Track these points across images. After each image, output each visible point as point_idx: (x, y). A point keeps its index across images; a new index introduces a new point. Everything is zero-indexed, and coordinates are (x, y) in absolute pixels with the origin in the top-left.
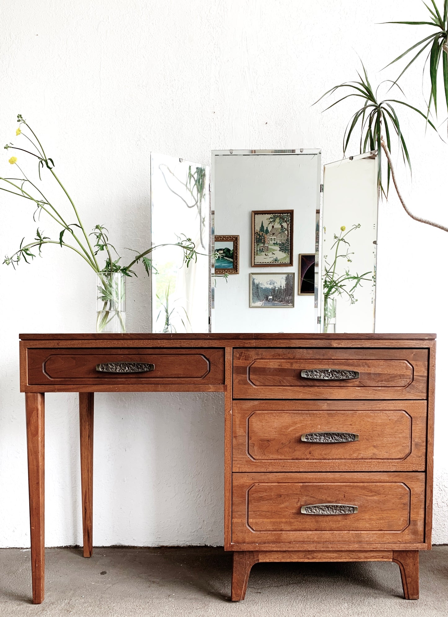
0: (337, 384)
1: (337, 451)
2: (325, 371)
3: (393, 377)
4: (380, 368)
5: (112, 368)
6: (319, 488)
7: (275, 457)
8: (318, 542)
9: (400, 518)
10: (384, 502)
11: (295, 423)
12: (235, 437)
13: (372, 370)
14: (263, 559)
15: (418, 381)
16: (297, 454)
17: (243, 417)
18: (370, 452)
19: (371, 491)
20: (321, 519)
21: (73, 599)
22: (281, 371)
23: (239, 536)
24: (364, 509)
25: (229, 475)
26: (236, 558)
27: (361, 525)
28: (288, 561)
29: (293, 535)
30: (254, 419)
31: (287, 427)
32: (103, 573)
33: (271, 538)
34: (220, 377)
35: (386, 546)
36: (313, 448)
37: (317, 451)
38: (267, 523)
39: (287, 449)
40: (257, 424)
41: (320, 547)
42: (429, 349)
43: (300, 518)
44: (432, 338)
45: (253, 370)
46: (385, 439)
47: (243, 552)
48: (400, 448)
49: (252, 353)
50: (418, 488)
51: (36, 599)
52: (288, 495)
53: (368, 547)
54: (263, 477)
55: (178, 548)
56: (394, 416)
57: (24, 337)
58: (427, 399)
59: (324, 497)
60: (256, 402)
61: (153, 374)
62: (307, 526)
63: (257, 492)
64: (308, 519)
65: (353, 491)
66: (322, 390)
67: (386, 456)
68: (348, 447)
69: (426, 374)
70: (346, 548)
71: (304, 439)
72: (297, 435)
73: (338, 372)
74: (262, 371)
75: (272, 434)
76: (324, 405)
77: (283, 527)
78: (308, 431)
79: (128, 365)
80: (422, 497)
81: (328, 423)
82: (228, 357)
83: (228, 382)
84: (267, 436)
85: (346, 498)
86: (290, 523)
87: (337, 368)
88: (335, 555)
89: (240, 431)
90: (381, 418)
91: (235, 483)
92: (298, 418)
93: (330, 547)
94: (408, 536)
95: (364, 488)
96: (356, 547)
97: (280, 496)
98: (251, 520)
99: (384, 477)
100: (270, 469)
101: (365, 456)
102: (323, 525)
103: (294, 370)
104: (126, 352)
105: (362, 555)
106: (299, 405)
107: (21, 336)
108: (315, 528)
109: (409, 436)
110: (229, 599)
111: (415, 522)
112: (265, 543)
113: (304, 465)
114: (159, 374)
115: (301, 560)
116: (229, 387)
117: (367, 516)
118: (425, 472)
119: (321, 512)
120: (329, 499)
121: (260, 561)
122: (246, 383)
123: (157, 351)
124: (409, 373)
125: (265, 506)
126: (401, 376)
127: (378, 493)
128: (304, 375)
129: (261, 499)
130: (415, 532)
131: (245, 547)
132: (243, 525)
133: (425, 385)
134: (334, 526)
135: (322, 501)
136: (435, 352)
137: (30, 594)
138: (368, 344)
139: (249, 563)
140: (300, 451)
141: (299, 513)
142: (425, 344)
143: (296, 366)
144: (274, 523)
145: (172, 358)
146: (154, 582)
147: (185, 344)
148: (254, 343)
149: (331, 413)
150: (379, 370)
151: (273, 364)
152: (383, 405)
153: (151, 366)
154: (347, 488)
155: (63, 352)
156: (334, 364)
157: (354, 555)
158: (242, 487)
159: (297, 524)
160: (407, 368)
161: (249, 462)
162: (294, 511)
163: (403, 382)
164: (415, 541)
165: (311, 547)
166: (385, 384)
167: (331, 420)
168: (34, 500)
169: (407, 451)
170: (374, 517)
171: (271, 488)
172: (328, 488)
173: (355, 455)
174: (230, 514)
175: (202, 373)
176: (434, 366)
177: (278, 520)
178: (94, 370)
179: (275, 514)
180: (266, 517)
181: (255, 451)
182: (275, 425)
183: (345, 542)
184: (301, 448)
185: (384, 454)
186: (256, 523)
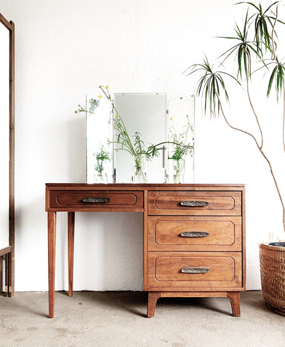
0: (198, 208)
1: (199, 241)
2: (192, 202)
3: (224, 205)
4: (218, 200)
5: (90, 200)
6: (191, 259)
7: (169, 244)
8: (190, 287)
9: (230, 275)
10: (222, 267)
11: (178, 227)
12: (149, 234)
13: (215, 201)
14: (163, 295)
15: (237, 207)
16: (179, 243)
17: (153, 224)
18: (215, 242)
19: (216, 261)
20: (191, 275)
21: (69, 316)
22: (171, 202)
23: (151, 284)
24: (213, 270)
25: (146, 253)
26: (150, 295)
27: (211, 278)
28: (175, 297)
29: (178, 283)
30: (158, 225)
31: (174, 229)
32: (80, 304)
33: (167, 285)
34: (142, 204)
35: (224, 289)
36: (187, 239)
37: (189, 241)
38: (165, 277)
39: (174, 240)
40: (159, 227)
41: (191, 290)
42: (242, 191)
43: (181, 275)
44: (243, 186)
45: (157, 201)
46: (222, 235)
47: (153, 292)
48: (229, 240)
49: (157, 193)
50: (239, 260)
51: (50, 316)
52: (175, 263)
53: (215, 290)
54: (163, 253)
55: (115, 291)
56: (226, 224)
57: (48, 185)
58: (242, 216)
59: (192, 264)
60: (160, 217)
61: (109, 203)
62: (184, 278)
63: (159, 261)
64: (185, 275)
65: (207, 261)
66: (190, 211)
67: (223, 243)
68: (204, 239)
69: (241, 203)
70: (204, 290)
71: (182, 235)
72: (179, 233)
73: (199, 202)
74: (162, 202)
75: (167, 233)
76: (192, 218)
77: (173, 279)
78: (184, 231)
79: (98, 199)
80: (241, 264)
81: (194, 227)
82: (146, 195)
83: (146, 207)
84: (164, 233)
85: (203, 264)
86: (176, 277)
87: (198, 200)
88: (199, 294)
89: (151, 231)
90: (220, 225)
91: (149, 257)
92: (179, 225)
93: (196, 290)
94: (234, 284)
95: (212, 259)
96: (209, 289)
97: (170, 263)
98: (157, 276)
99: (222, 254)
100: (166, 250)
101: (212, 244)
102: (193, 278)
103: (178, 202)
104: (97, 192)
105: (212, 294)
106: (180, 218)
107: (46, 184)
108: (188, 279)
109: (233, 234)
110: (146, 316)
111: (238, 276)
112: (164, 287)
113: (182, 248)
114: (112, 203)
115: (182, 296)
116: (146, 210)
117: (214, 274)
118: (242, 252)
119: (191, 272)
120: (195, 265)
122: (154, 208)
123: (111, 192)
124: (233, 203)
125: (164, 268)
126: (229, 205)
127: (219, 262)
128: (182, 204)
129: (162, 264)
130: (238, 282)
131: (154, 289)
132: (153, 277)
133: (241, 209)
134: (198, 279)
135: (192, 266)
136: (245, 193)
137: (48, 313)
138: (212, 189)
139: (156, 298)
141: (180, 272)
142: (240, 189)
143: (178, 200)
144: (168, 277)
145: (118, 195)
147: (125, 188)
148: (158, 188)
149: (195, 222)
150: (218, 202)
151: (167, 199)
152: (220, 218)
153: (109, 199)
154: (204, 260)
155: (67, 192)
156: (196, 198)
157: (208, 294)
158: (152, 258)
159: (180, 278)
160: (231, 200)
161: (156, 246)
162: (178, 271)
163: (230, 208)
164: (237, 287)
165: (187, 290)
166: (221, 208)
167: (195, 225)
169: (233, 241)
170: (217, 274)
171: (166, 259)
172: (194, 259)
173: (207, 243)
174: (147, 272)
175: (134, 202)
176: (245, 200)
177: (170, 275)
178: (82, 201)
179: (169, 272)
180: (164, 274)
181: (159, 241)
182: (168, 228)
183: (203, 287)
184: (181, 239)
185: (221, 243)
186: (160, 277)
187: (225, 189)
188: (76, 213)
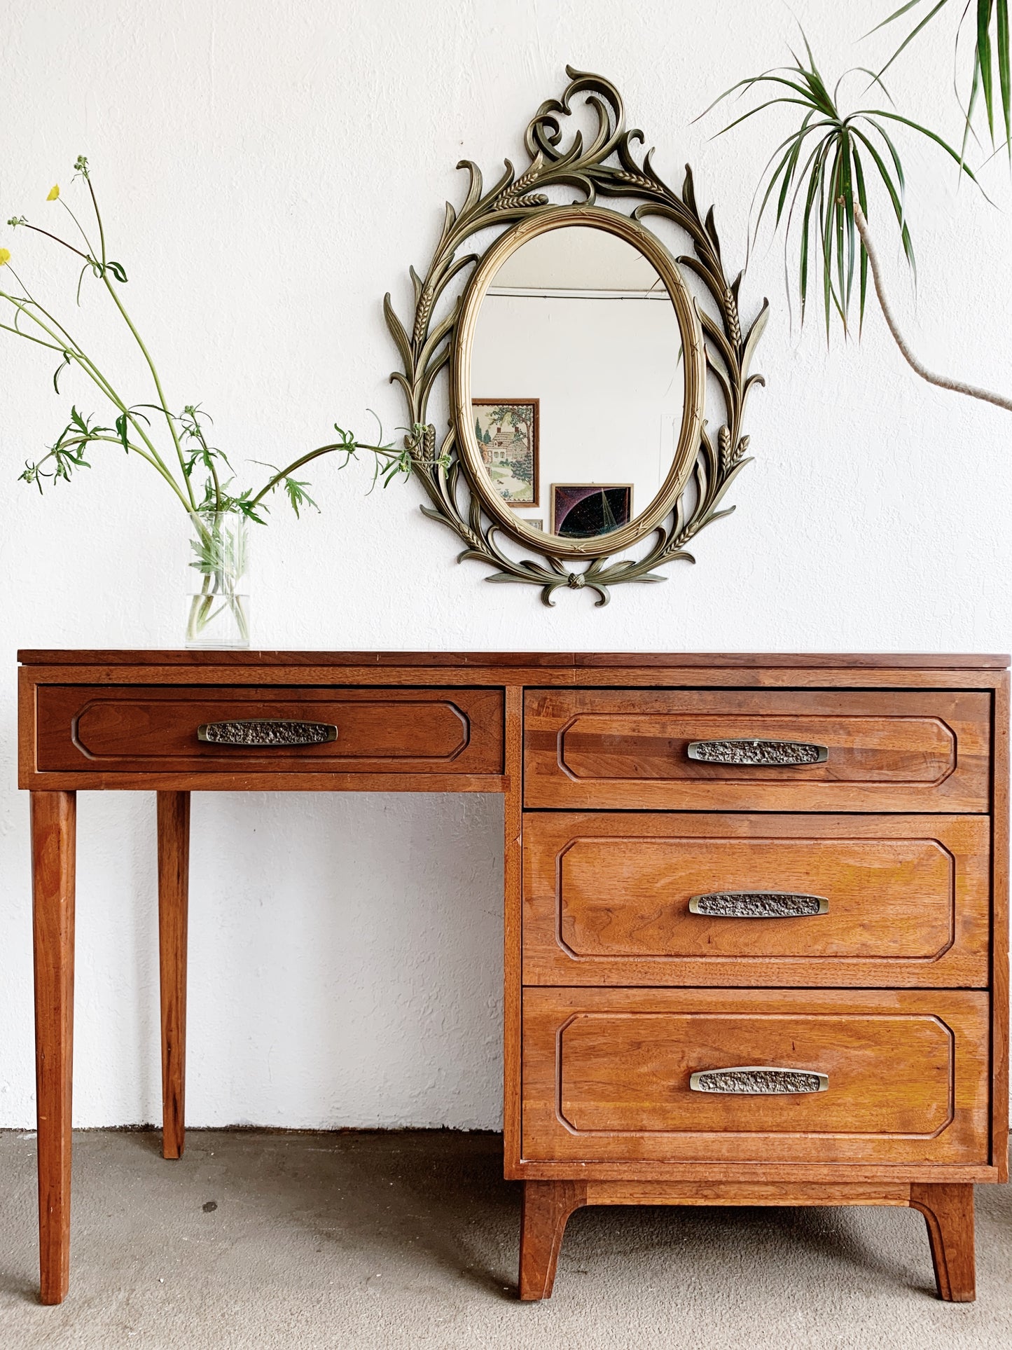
0: (773, 774)
1: (774, 939)
2: (745, 745)
3: (906, 760)
4: (876, 736)
5: (239, 735)
6: (734, 1027)
7: (626, 949)
8: (731, 1161)
9: (931, 1102)
10: (889, 1063)
11: (672, 868)
12: (530, 900)
13: (858, 743)
14: (597, 1198)
15: (967, 769)
16: (680, 944)
17: (549, 853)
18: (854, 941)
19: (859, 1036)
20: (737, 1103)
21: (138, 1290)
22: (637, 743)
23: (539, 1143)
24: (841, 1079)
25: (515, 994)
26: (531, 1194)
27: (835, 1118)
28: (657, 1202)
29: (670, 1143)
30: (573, 859)
31: (653, 879)
32: (209, 1207)
33: (616, 1149)
34: (494, 756)
35: (896, 1172)
36: (717, 929)
37: (727, 937)
38: (606, 1111)
39: (653, 932)
40: (580, 870)
41: (736, 1172)
42: (992, 691)
43: (687, 1102)
44: (999, 665)
45: (571, 741)
46: (890, 910)
47: (549, 1183)
48: (925, 931)
49: (569, 698)
50: (973, 1029)
51: (48, 1294)
52: (656, 1044)
53: (851, 1174)
54: (598, 998)
55: (380, 1132)
56: (911, 852)
57: (27, 658)
58: (991, 813)
59: (744, 1050)
60: (580, 817)
61: (334, 750)
62: (703, 1118)
63: (582, 1034)
64: (708, 1103)
65: (815, 1035)
66: (736, 788)
67: (893, 949)
68: (803, 928)
69: (986, 752)
70: (799, 1174)
71: (695, 909)
72: (680, 898)
73: (776, 747)
74: (592, 743)
75: (619, 897)
76: (742, 826)
77: (646, 1120)
78: (705, 889)
79: (275, 728)
80: (984, 1051)
81: (752, 868)
82: (513, 708)
83: (512, 768)
84: (605, 899)
85: (796, 1053)
86: (663, 1113)
87: (773, 736)
89: (541, 887)
90: (879, 858)
91: (530, 1013)
92: (677, 857)
93: (762, 1173)
94: (949, 1148)
95: (840, 1027)
96: (823, 1173)
97: (639, 1045)
98: (567, 1105)
99: (889, 1001)
100: (614, 980)
101: (843, 950)
102: (744, 1117)
103: (670, 742)
104: (269, 694)
105: (837, 1191)
106: (682, 825)
107: (23, 655)
108: (723, 1125)
109: (946, 901)
110: (513, 1293)
111: (968, 1112)
112: (601, 1161)
113: (693, 971)
114: (347, 749)
115: (689, 1202)
116: (515, 782)
117: (849, 1099)
118: (990, 989)
119: (738, 1088)
120: (757, 1054)
121: (590, 1202)
122: (554, 772)
123: (344, 694)
124: (947, 748)
125: (602, 1070)
126: (927, 757)
127: (875, 1040)
128: (693, 754)
129: (591, 1052)
130: (967, 1139)
131: (555, 1171)
132: (549, 1115)
133: (985, 779)
134: (769, 1121)
135: (740, 1061)
136: (1006, 699)
138: (846, 679)
139: (563, 1207)
140: (685, 937)
141: (685, 1088)
142: (983, 680)
143: (675, 732)
144: (623, 1112)
145: (378, 710)
147: (408, 676)
148: (573, 676)
149: (760, 845)
150: (873, 742)
151: (619, 727)
152: (884, 826)
153: (330, 730)
154: (800, 1029)
155: (120, 693)
156: (766, 727)
157: (816, 1191)
158: (545, 1022)
159: (680, 1112)
160: (940, 737)
161: (561, 962)
162: (672, 1082)
163: (932, 772)
164: (968, 1160)
165: (716, 1174)
166: (887, 774)
167: (758, 858)
168: (47, 1051)
169: (945, 938)
170: (866, 1100)
171: (615, 1026)
172: (754, 1027)
173: (818, 948)
174: (517, 1090)
175: (453, 746)
176: (1004, 732)
177: (633, 1104)
178: (194, 739)
179: (626, 1089)
180: (603, 1097)
181: (578, 935)
182: (625, 872)
183: (797, 1163)
184: (689, 930)
185: (886, 945)
186: (582, 1113)
187: (908, 679)
188: (193, 794)
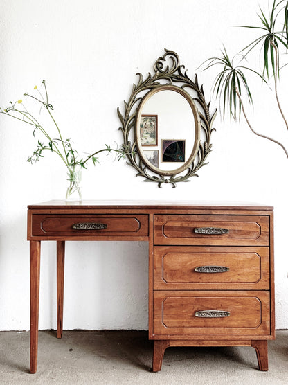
0: (216, 236)
1: (216, 278)
2: (209, 229)
3: (248, 233)
4: (240, 226)
5: (82, 227)
6: (207, 300)
7: (180, 281)
8: (206, 335)
9: (255, 319)
10: (245, 309)
11: (191, 260)
12: (155, 269)
13: (236, 228)
14: (172, 345)
15: (263, 235)
16: (192, 279)
17: (160, 256)
18: (236, 278)
19: (238, 302)
20: (207, 320)
21: (55, 370)
22: (182, 228)
23: (157, 330)
24: (233, 313)
25: (151, 292)
26: (155, 344)
27: (232, 323)
28: (188, 346)
29: (190, 330)
30: (166, 258)
31: (186, 263)
32: (71, 350)
33: (177, 332)
34: (147, 232)
35: (247, 337)
36: (201, 276)
37: (205, 277)
38: (175, 322)
39: (186, 276)
40: (168, 261)
41: (207, 338)
42: (269, 216)
43: (195, 319)
44: (271, 209)
45: (165, 228)
46: (245, 270)
47: (160, 341)
48: (254, 276)
49: (165, 217)
50: (266, 300)
51: (32, 370)
52: (187, 305)
53: (236, 338)
54: (172, 293)
56: (250, 256)
57: (30, 207)
58: (269, 246)
59: (209, 306)
60: (168, 247)
61: (106, 230)
62: (199, 324)
63: (168, 302)
64: (200, 320)
65: (227, 302)
66: (207, 240)
67: (246, 280)
68: (223, 275)
69: (268, 231)
70: (223, 338)
71: (196, 270)
72: (193, 267)
73: (216, 229)
74: (171, 228)
75: (177, 267)
76: (208, 249)
77: (184, 324)
78: (199, 265)
79: (92, 225)
80: (269, 306)
81: (211, 260)
82: (151, 220)
83: (151, 235)
84: (174, 268)
85: (222, 307)
86: (189, 322)
87: (215, 227)
88: (216, 342)
89: (158, 265)
90: (242, 257)
91: (155, 297)
92: (192, 257)
93: (214, 338)
94: (261, 331)
95: (233, 300)
96: (229, 337)
97: (183, 305)
98: (165, 320)
99: (245, 293)
100: (176, 289)
101: (234, 280)
102: (209, 323)
103: (190, 228)
104: (90, 216)
105: (233, 342)
106: (193, 249)
107: (29, 207)
108: (203, 325)
109: (259, 268)
110: (151, 370)
111: (265, 322)
112: (173, 335)
113: (196, 286)
114: (109, 230)
115: (195, 346)
116: (152, 238)
117: (235, 318)
118: (270, 290)
119: (207, 316)
120: (212, 307)
121: (171, 346)
122: (161, 236)
123: (109, 216)
124: (258, 230)
125: (173, 311)
126: (254, 232)
127: (242, 303)
128: (196, 231)
129: (171, 307)
130: (265, 328)
131: (161, 337)
132: (160, 323)
133: (268, 238)
134: (215, 324)
135: (208, 309)
136: (273, 218)
137: (28, 366)
138: (233, 212)
139: (163, 347)
140: (194, 277)
141: (194, 316)
142: (267, 213)
143: (191, 225)
144: (179, 322)
145: (117, 220)
146: (103, 357)
147: (125, 211)
148: (166, 211)
149: (213, 254)
150: (240, 228)
151: (178, 224)
152: (243, 249)
153: (105, 225)
154: (223, 301)
155: (54, 216)
156: (214, 224)
157: (228, 342)
158: (159, 299)
159: (193, 323)
160: (257, 227)
161: (163, 284)
162: (191, 314)
163: (255, 236)
164: (265, 334)
165: (202, 338)
166: (244, 236)
167: (212, 258)
168: (33, 308)
169: (259, 278)
170: (240, 319)
171: (176, 300)
172: (211, 300)
173: (227, 280)
174: (152, 316)
175: (136, 229)
176: (273, 226)
177: (181, 320)
178: (72, 228)
179: (179, 316)
180: (174, 318)
181: (167, 277)
182: (179, 261)
183: (222, 335)
184: (195, 275)
185: (244, 279)
186: (168, 322)
187: (249, 212)
188: (66, 242)
